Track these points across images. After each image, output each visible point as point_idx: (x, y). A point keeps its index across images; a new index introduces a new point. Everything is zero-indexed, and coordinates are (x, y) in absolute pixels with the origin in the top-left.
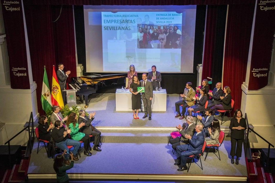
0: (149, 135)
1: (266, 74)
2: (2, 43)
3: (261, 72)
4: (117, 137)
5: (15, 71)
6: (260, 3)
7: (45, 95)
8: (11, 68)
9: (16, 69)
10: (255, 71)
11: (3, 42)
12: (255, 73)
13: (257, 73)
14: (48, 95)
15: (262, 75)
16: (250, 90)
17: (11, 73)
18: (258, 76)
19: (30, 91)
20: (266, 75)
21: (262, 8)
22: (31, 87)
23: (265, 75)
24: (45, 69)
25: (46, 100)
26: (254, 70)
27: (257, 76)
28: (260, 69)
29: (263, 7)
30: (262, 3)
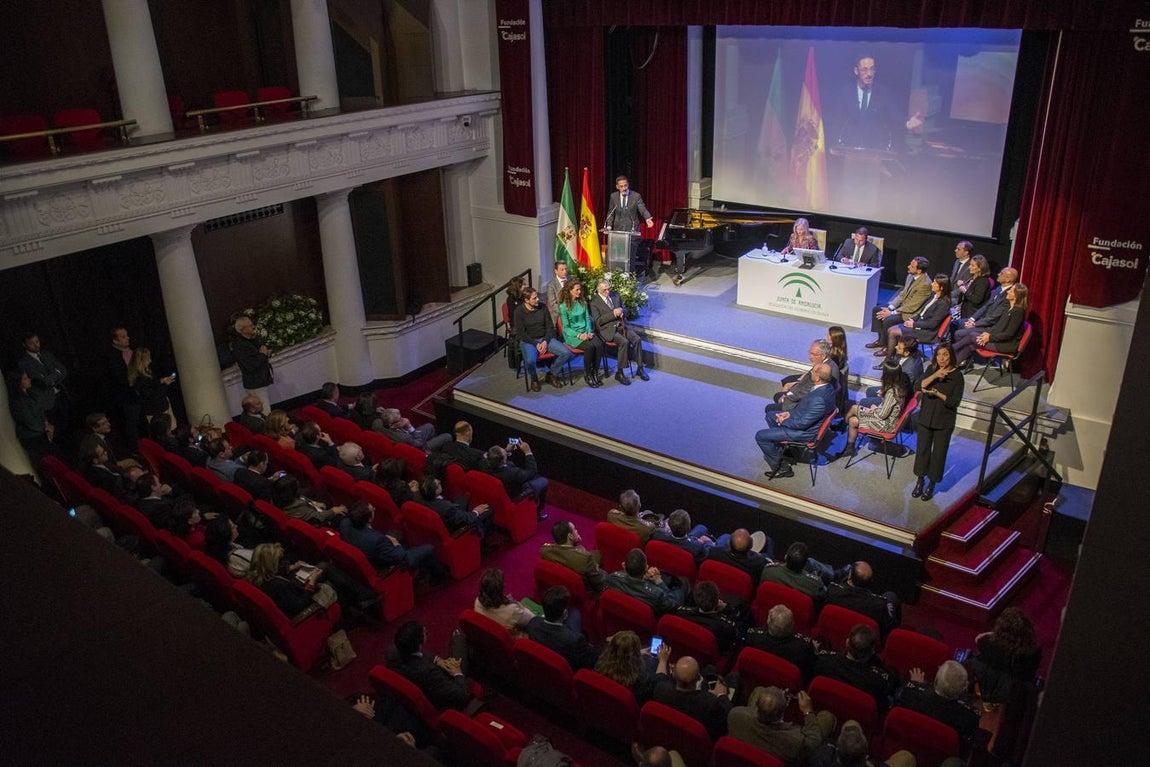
0: (750, 371)
1: (1134, 261)
2: (495, 111)
3: (1117, 253)
4: (684, 362)
5: (512, 175)
6: (1135, 28)
7: (563, 235)
8: (506, 169)
9: (514, 170)
10: (1098, 247)
11: (498, 109)
12: (1098, 251)
13: (1106, 254)
14: (569, 237)
15: (1123, 263)
16: (1079, 303)
17: (506, 176)
18: (1109, 263)
19: (535, 222)
20: (1135, 265)
21: (1140, 45)
22: (540, 213)
23: (1130, 264)
24: (567, 175)
25: (564, 248)
26: (1097, 244)
27: (1103, 263)
28: (1115, 243)
29: (1143, 40)
30: (1140, 27)
